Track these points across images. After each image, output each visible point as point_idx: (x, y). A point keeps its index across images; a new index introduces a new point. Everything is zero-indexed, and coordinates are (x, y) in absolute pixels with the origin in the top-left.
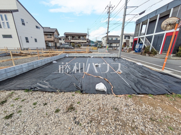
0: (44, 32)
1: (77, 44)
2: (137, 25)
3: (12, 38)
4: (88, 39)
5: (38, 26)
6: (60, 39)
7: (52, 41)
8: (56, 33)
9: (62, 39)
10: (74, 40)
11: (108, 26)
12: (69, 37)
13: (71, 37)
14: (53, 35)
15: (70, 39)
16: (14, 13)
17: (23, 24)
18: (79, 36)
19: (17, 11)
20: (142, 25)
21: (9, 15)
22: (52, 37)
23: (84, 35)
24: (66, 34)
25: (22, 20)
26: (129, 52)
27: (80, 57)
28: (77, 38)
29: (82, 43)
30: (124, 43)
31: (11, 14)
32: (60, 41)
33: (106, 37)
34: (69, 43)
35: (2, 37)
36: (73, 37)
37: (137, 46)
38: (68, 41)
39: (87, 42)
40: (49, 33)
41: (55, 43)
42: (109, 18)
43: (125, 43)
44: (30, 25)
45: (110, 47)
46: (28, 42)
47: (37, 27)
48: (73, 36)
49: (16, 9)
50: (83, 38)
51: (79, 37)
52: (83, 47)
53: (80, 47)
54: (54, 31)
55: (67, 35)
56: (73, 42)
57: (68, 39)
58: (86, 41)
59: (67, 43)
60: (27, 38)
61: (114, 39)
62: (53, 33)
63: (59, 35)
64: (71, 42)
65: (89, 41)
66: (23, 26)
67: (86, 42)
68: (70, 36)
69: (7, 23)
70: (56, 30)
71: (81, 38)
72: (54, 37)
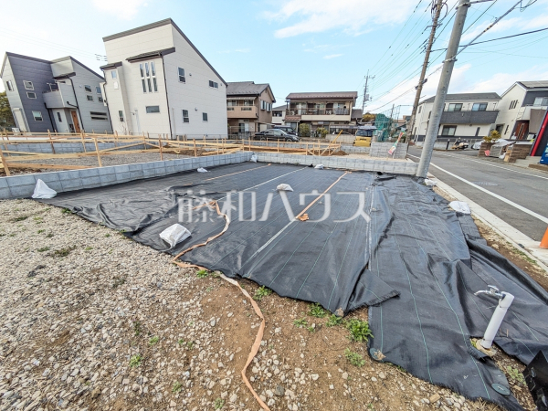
0: (228, 96)
1: (320, 126)
3: (158, 111)
5: (216, 80)
6: (277, 113)
7: (251, 120)
8: (264, 97)
9: (284, 113)
10: (313, 113)
11: (427, 58)
12: (300, 107)
13: (305, 107)
14: (256, 101)
15: (300, 113)
16: (165, 57)
17: (182, 79)
18: (330, 102)
19: (173, 50)
21: (158, 62)
22: (254, 107)
23: (351, 99)
24: (291, 99)
25: (181, 71)
26: (512, 160)
27: (288, 164)
28: (322, 107)
29: (337, 122)
30: (519, 122)
31: (160, 60)
32: (276, 120)
33: (430, 100)
34: (294, 126)
35: (145, 111)
36: (311, 105)
38: (293, 118)
39: (352, 120)
40: (242, 96)
41: (259, 124)
42: (434, 28)
43: (527, 121)
44: (198, 78)
46: (186, 120)
47: (212, 84)
48: (311, 103)
49: (171, 46)
50: (342, 107)
51: (330, 106)
52: (333, 137)
53: (324, 136)
54: (258, 91)
55: (294, 101)
56: (309, 122)
57: (296, 112)
58: (347, 118)
59: (289, 125)
60: (185, 113)
61: (468, 106)
62: (257, 96)
63: (274, 101)
64: (302, 122)
65: (359, 118)
66: (181, 84)
67: (347, 122)
68: (303, 104)
69: (155, 80)
70: (267, 89)
71: (336, 106)
72: (258, 107)
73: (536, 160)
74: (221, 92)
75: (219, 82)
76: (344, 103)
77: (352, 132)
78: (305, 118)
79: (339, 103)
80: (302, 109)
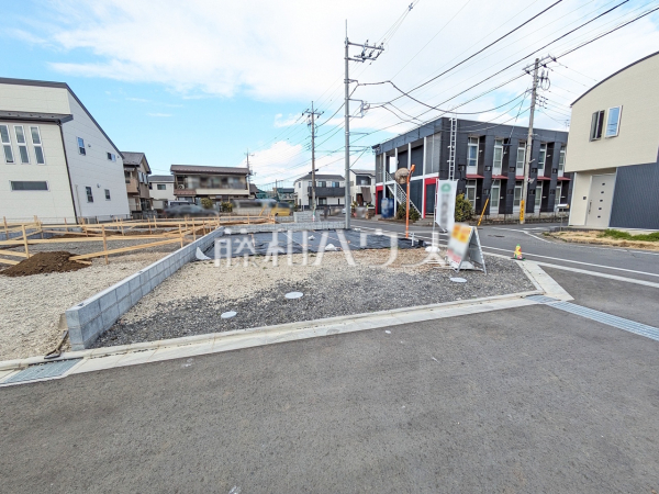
0: (125, 166)
1: (218, 200)
2: (377, 156)
3: (46, 189)
4: (253, 186)
5: (113, 152)
7: (130, 195)
8: (141, 169)
9: (155, 186)
10: (208, 187)
11: (313, 155)
12: (189, 180)
13: (197, 180)
14: (135, 172)
15: (190, 186)
16: (64, 125)
17: (83, 151)
18: (224, 176)
19: (69, 118)
20: (388, 158)
23: (241, 175)
24: (177, 171)
25: (81, 142)
26: (370, 218)
28: (217, 182)
29: (237, 196)
30: (358, 195)
31: (56, 127)
33: (305, 178)
34: (189, 200)
35: (9, 186)
36: (203, 179)
37: (385, 203)
38: (186, 193)
39: (252, 193)
40: (134, 167)
41: (142, 199)
42: (313, 137)
43: (361, 195)
44: (97, 151)
45: (320, 207)
46: (90, 199)
47: (110, 156)
48: (204, 176)
49: (68, 112)
50: (236, 181)
51: (225, 181)
52: (239, 210)
53: (230, 210)
54: (137, 161)
55: (180, 175)
56: (205, 196)
57: (186, 186)
58: (247, 192)
59: (182, 200)
60: (89, 189)
61: (329, 184)
63: (149, 172)
64: (198, 196)
65: (256, 192)
66: (82, 156)
67: (247, 196)
68: (193, 176)
70: (144, 159)
71: (231, 181)
72: (138, 179)
73: (379, 216)
74: (120, 162)
75: (117, 154)
76: (239, 178)
78: (200, 192)
79: (235, 178)
80: (193, 183)
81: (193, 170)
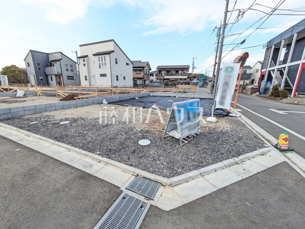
0: (133, 68)
1: (173, 81)
2: (268, 49)
3: (106, 76)
6: (152, 75)
7: (141, 78)
8: (146, 68)
9: (154, 75)
10: (170, 75)
12: (163, 72)
13: (166, 72)
14: (143, 70)
15: (163, 75)
16: (111, 54)
17: (116, 63)
18: (177, 70)
21: (107, 57)
22: (142, 73)
23: (186, 68)
25: (116, 59)
28: (174, 72)
29: (181, 79)
31: (109, 55)
32: (151, 78)
34: (161, 81)
35: (99, 76)
36: (168, 72)
37: (264, 84)
38: (160, 78)
39: (188, 78)
40: (139, 68)
41: (145, 80)
44: (122, 62)
46: (117, 80)
47: (127, 64)
48: (168, 70)
49: (113, 50)
50: (183, 72)
51: (177, 72)
52: (180, 86)
53: (175, 85)
54: (144, 65)
55: (160, 70)
56: (168, 79)
57: (162, 75)
58: (186, 77)
59: (158, 81)
60: (117, 76)
62: (144, 67)
63: (150, 70)
64: (165, 79)
65: (191, 77)
66: (116, 65)
67: (186, 79)
68: (165, 71)
69: (105, 63)
70: (148, 64)
71: (180, 72)
73: (257, 94)
74: (131, 66)
75: (130, 63)
76: (184, 70)
77: (189, 84)
78: (166, 77)
79: (181, 70)
80: (164, 73)
81: (165, 68)
